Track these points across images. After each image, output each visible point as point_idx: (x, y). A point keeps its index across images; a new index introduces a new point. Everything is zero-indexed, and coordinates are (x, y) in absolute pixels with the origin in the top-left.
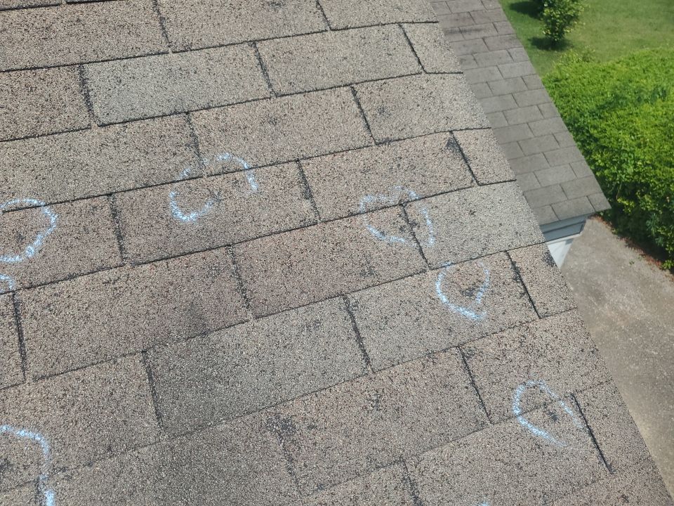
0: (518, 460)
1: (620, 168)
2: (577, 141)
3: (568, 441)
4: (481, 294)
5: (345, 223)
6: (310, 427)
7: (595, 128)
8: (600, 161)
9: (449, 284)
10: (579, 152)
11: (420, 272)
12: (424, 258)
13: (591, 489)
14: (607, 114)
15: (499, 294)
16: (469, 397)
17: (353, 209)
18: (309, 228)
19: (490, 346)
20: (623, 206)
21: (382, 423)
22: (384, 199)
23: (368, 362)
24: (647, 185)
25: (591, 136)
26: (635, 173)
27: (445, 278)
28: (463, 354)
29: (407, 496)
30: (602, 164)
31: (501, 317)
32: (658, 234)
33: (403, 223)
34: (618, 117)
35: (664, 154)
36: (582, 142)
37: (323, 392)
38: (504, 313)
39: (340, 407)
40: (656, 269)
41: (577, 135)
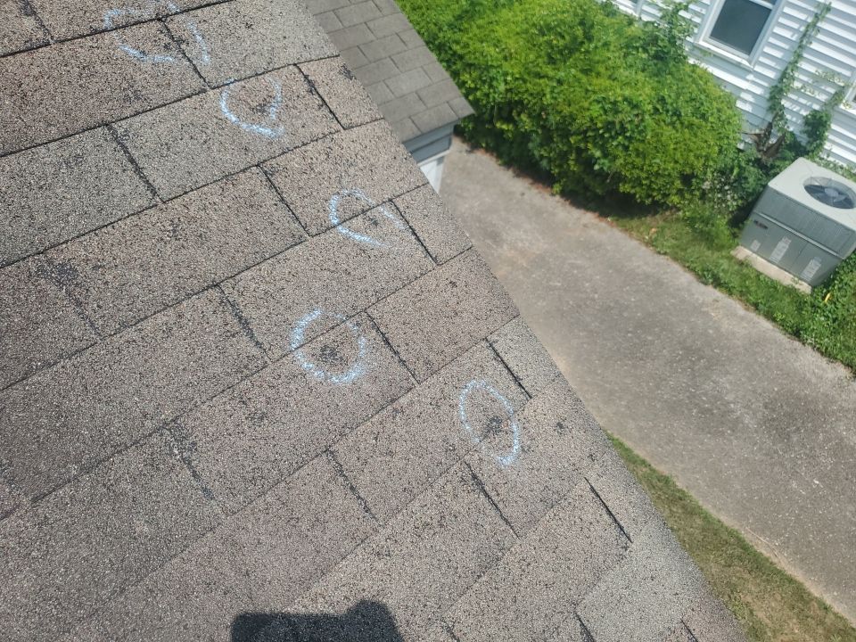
0: (345, 266)
1: (491, 86)
2: (441, 61)
3: (391, 242)
4: (275, 110)
5: (89, 42)
6: (96, 268)
7: (457, 42)
8: (469, 82)
9: (236, 101)
10: (447, 75)
11: (199, 92)
12: (201, 77)
13: (421, 281)
14: (466, 26)
15: (294, 108)
16: (280, 213)
17: (95, 25)
18: (40, 50)
19: (294, 161)
20: (502, 131)
21: (184, 251)
22: (135, 13)
23: (154, 193)
24: (520, 102)
25: (455, 53)
26: (507, 91)
27: (231, 97)
28: (266, 173)
29: (229, 318)
30: (473, 86)
31: (301, 130)
32: (542, 157)
33: (167, 40)
34: (479, 27)
35: (530, 65)
36: (448, 61)
37: (104, 230)
38: (303, 127)
39: (129, 243)
40: (547, 196)
41: (440, 54)
